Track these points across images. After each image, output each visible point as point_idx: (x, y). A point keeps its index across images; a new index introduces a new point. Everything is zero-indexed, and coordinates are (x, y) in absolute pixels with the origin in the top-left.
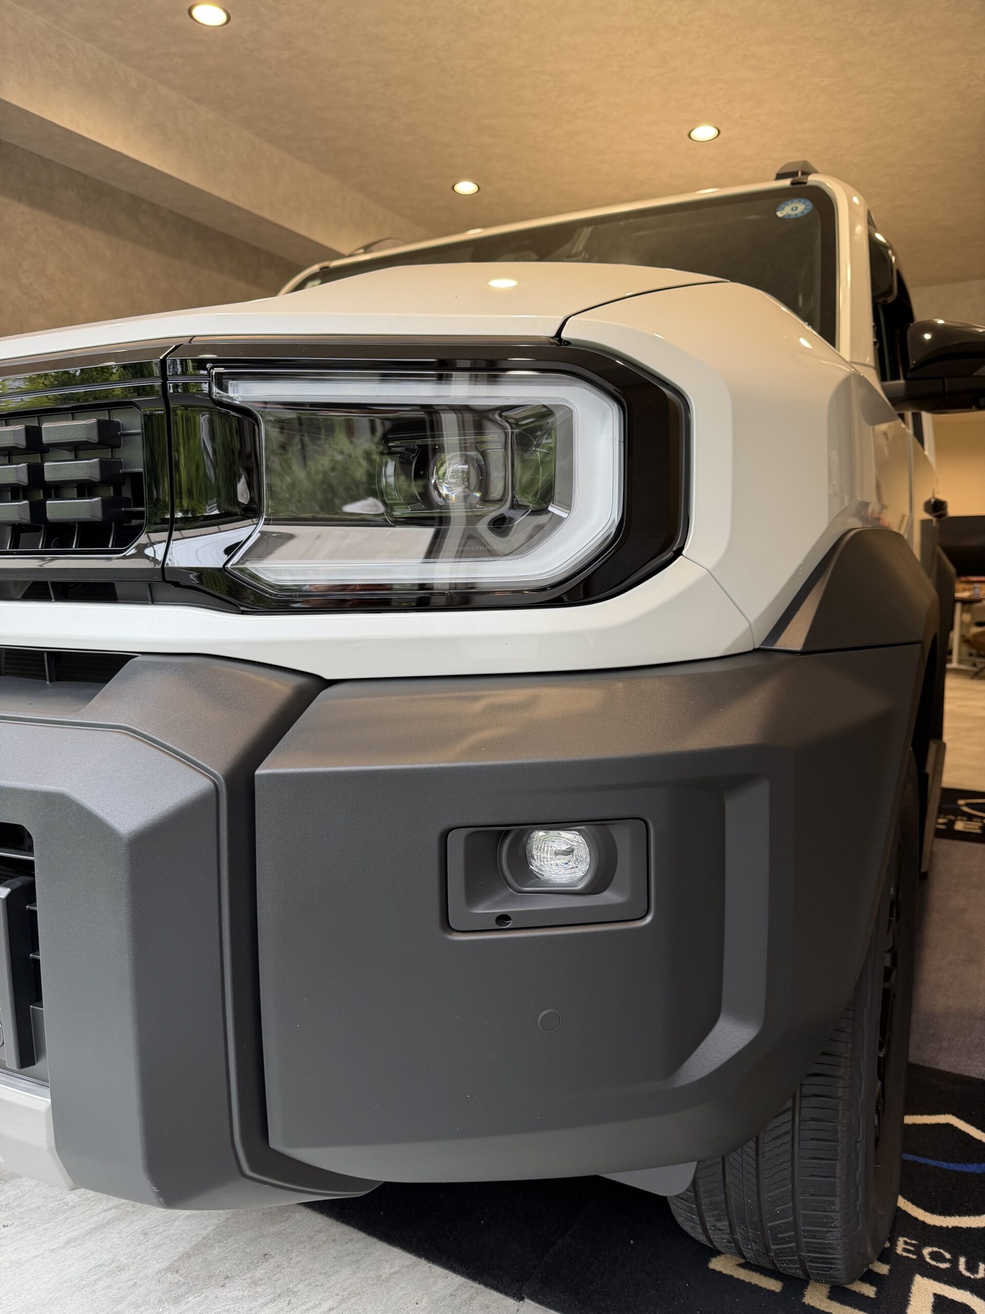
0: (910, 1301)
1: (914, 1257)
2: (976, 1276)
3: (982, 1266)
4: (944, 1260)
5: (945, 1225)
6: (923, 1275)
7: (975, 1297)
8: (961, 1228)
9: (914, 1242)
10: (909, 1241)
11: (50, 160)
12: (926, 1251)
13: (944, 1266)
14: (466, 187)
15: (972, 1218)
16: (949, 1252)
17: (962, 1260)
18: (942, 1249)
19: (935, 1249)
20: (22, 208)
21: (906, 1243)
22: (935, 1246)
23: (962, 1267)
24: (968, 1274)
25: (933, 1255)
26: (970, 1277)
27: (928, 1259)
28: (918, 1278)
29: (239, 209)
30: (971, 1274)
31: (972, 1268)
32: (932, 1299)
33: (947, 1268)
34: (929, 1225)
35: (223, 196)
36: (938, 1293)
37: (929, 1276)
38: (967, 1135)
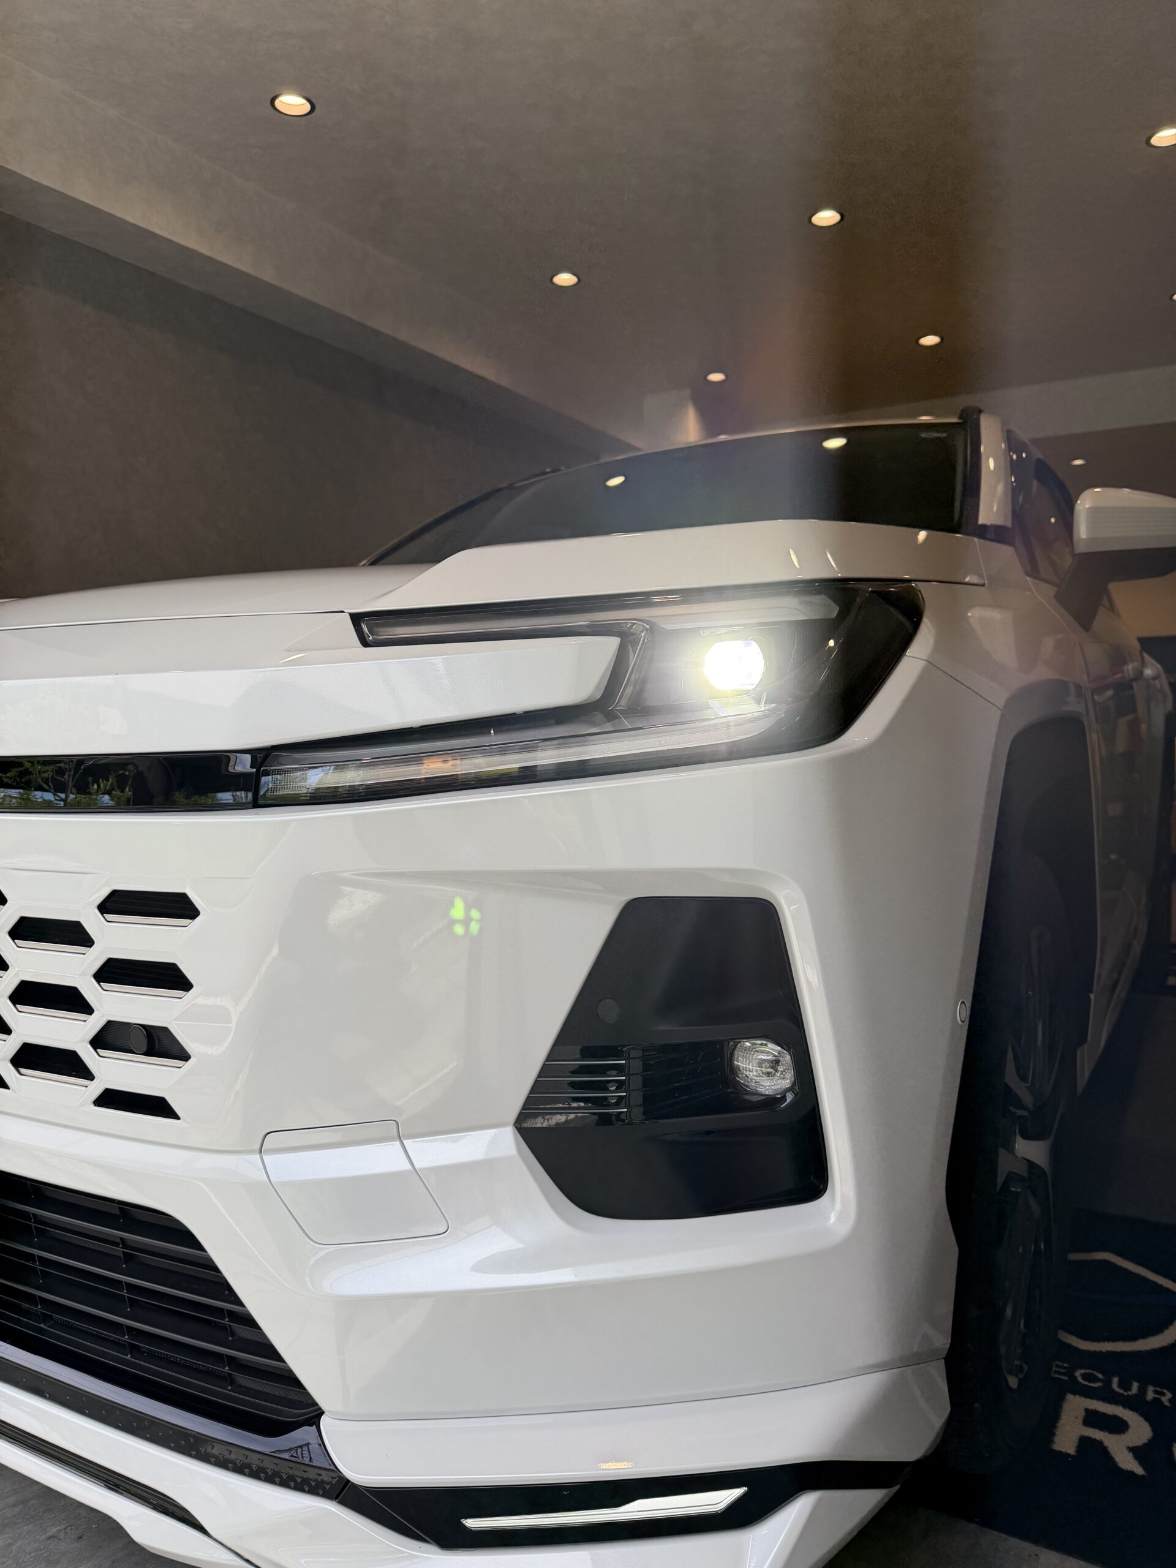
0: (1060, 1416)
1: (1066, 1378)
2: (1129, 1393)
3: (1135, 1387)
4: (1099, 1380)
5: (1098, 1349)
6: (1074, 1393)
7: (1128, 1410)
8: (1117, 1353)
9: (1066, 1365)
10: (1061, 1364)
12: (1078, 1373)
13: (1097, 1385)
14: (565, 279)
16: (1103, 1375)
17: (1115, 1380)
18: (1094, 1370)
19: (1088, 1371)
21: (1058, 1366)
22: (1089, 1369)
23: (1115, 1385)
24: (1121, 1391)
25: (1084, 1376)
26: (1123, 1394)
27: (1080, 1379)
28: (1070, 1397)
30: (1125, 1390)
31: (1125, 1385)
32: (1083, 1413)
33: (1099, 1387)
34: (1083, 1351)
36: (1091, 1407)
37: (1081, 1394)
38: (1125, 1270)
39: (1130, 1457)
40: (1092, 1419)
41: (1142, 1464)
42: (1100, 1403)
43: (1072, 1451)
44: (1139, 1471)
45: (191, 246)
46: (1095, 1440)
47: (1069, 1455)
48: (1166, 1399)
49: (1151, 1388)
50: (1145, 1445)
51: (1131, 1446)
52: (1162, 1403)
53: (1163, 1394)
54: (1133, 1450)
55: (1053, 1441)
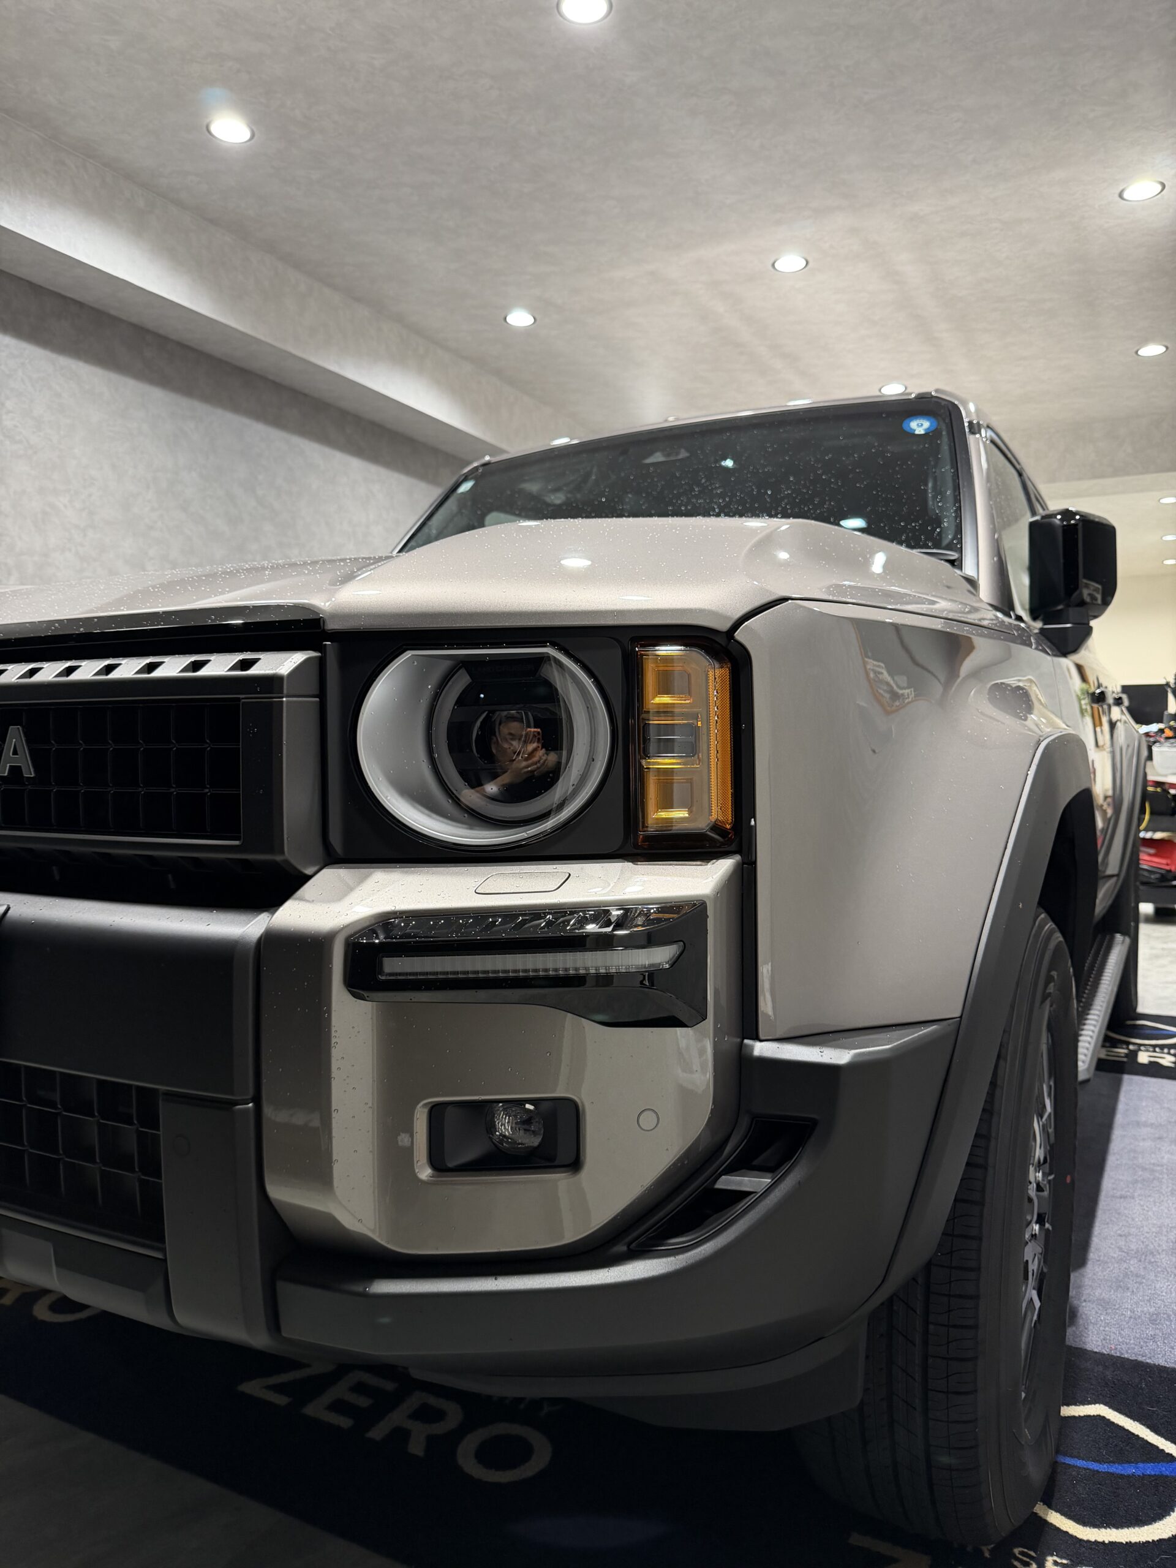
5: (1100, 1540)
8: (1121, 1544)
9: (1065, 1561)
10: (1059, 1560)
15: (1131, 1530)
34: (1083, 1540)
38: (1121, 1428)
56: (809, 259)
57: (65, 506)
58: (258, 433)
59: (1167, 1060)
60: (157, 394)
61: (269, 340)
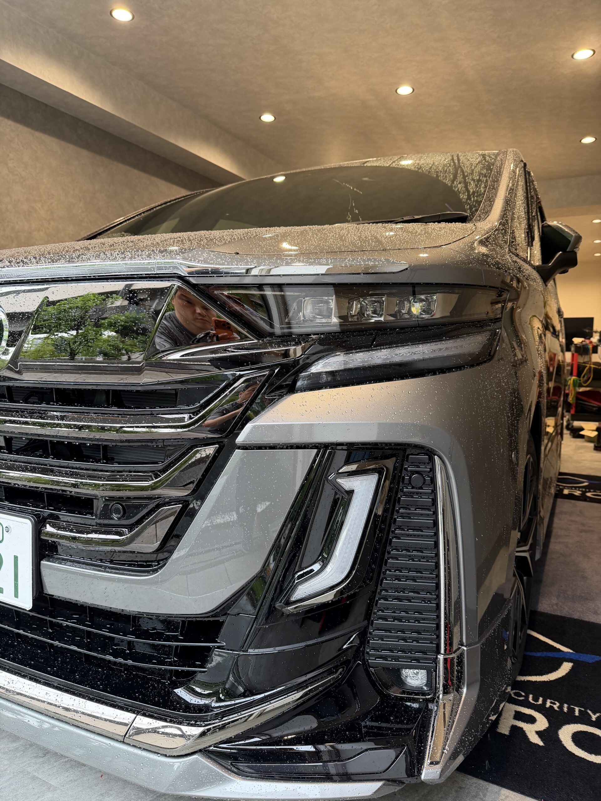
0: (502, 714)
2: (538, 703)
3: (541, 699)
4: (521, 696)
5: (523, 680)
6: (510, 703)
7: (537, 712)
8: (532, 682)
11: (26, 95)
12: (512, 692)
13: (522, 698)
14: (268, 118)
15: (538, 677)
16: (525, 693)
17: (531, 696)
18: (520, 691)
19: (517, 691)
20: (10, 122)
23: (530, 699)
24: (533, 702)
25: (515, 694)
26: (534, 704)
27: (513, 696)
28: (507, 704)
29: (135, 126)
30: (536, 702)
31: (536, 699)
32: (514, 713)
33: (523, 700)
35: (127, 120)
36: (518, 710)
37: (513, 703)
38: (538, 639)
39: (537, 736)
40: (519, 716)
41: (542, 740)
42: (523, 708)
43: (507, 733)
44: (541, 744)
45: (67, 90)
46: (519, 727)
47: (505, 735)
48: (556, 707)
49: (549, 701)
50: (544, 730)
51: (537, 730)
52: (554, 708)
53: (555, 704)
54: (539, 733)
55: (497, 727)
56: (415, 89)
57: (39, 208)
58: (135, 173)
59: (578, 493)
60: (84, 152)
61: (141, 126)
